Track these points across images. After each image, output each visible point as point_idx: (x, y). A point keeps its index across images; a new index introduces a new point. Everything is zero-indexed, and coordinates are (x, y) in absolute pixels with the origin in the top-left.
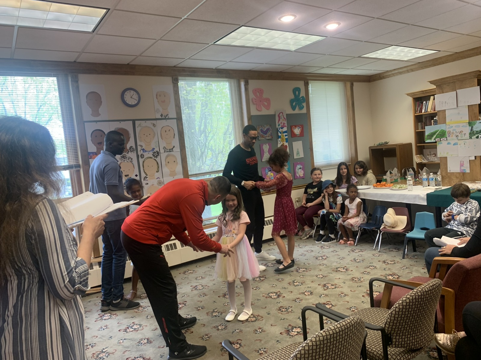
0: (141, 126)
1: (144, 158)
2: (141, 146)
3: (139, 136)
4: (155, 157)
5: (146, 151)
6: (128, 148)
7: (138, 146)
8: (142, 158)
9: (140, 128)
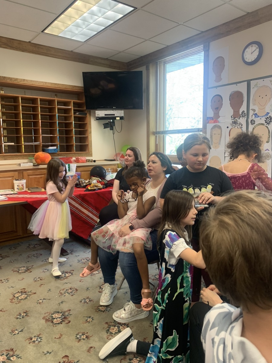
0: (257, 87)
1: (254, 125)
2: (254, 110)
3: (253, 99)
4: (267, 124)
5: (258, 116)
6: (240, 113)
7: (250, 110)
8: (252, 124)
9: (256, 89)
